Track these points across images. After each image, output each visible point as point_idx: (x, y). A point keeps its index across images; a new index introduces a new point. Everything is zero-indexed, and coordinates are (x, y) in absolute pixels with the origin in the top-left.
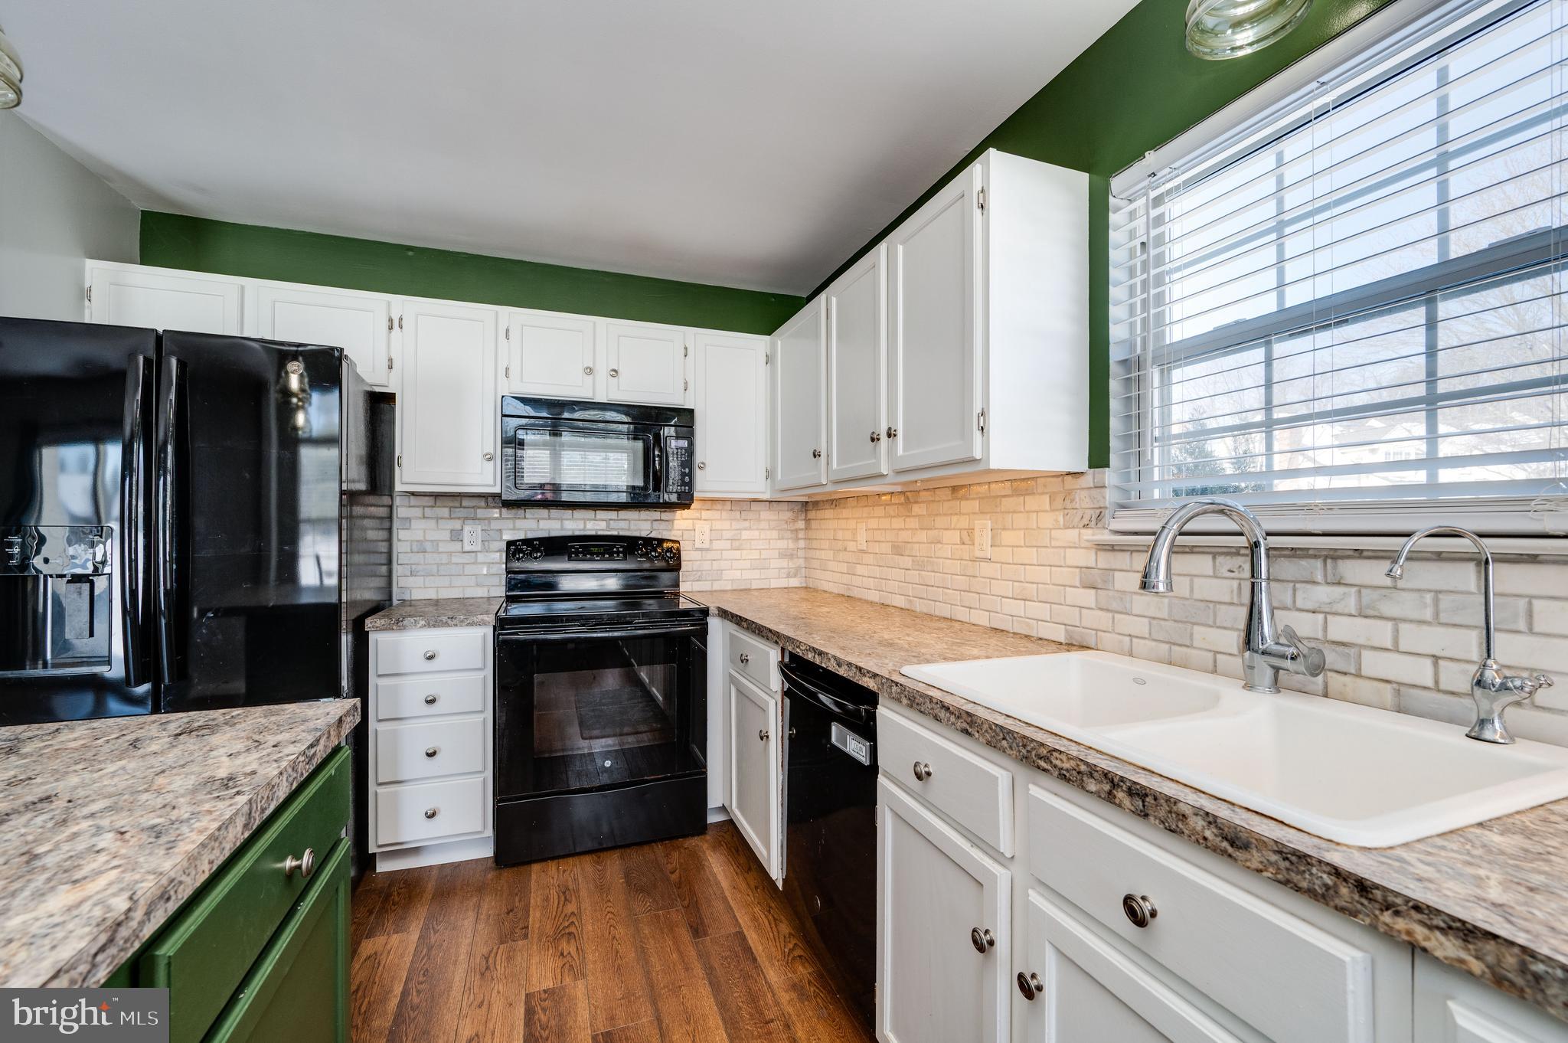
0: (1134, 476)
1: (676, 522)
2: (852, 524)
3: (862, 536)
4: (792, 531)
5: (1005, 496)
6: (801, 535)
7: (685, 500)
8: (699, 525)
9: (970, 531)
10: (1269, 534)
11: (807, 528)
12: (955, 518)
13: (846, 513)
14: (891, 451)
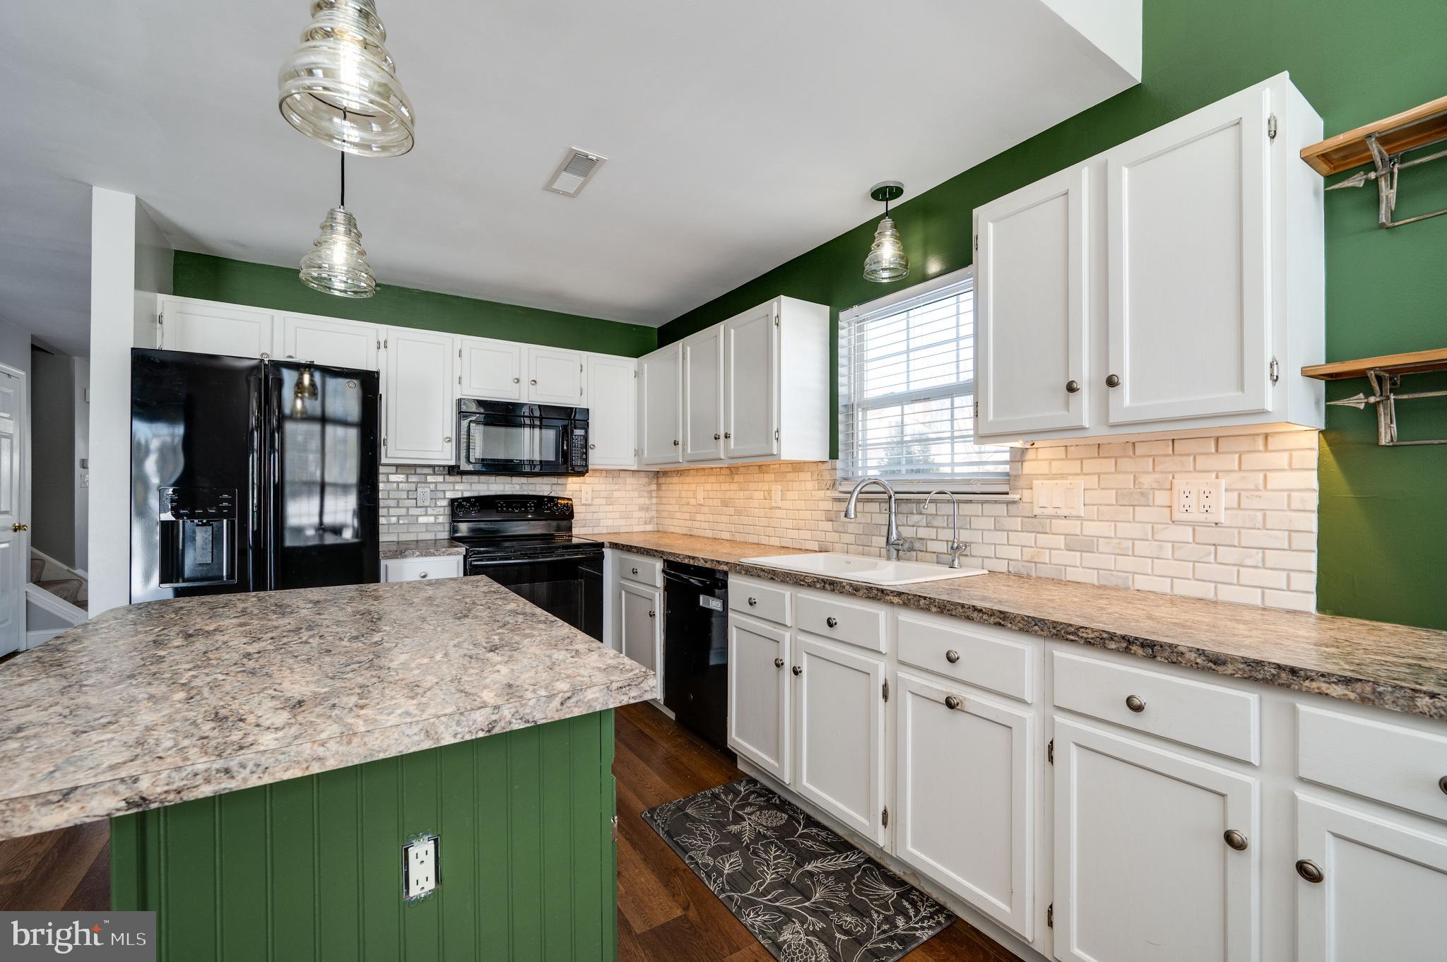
0: (850, 464)
1: (568, 485)
2: (693, 487)
3: (700, 495)
4: (648, 492)
5: (788, 472)
6: (654, 494)
7: (582, 472)
8: (584, 487)
9: (770, 491)
10: (896, 493)
11: (659, 489)
12: (760, 484)
13: (688, 479)
14: (727, 446)
